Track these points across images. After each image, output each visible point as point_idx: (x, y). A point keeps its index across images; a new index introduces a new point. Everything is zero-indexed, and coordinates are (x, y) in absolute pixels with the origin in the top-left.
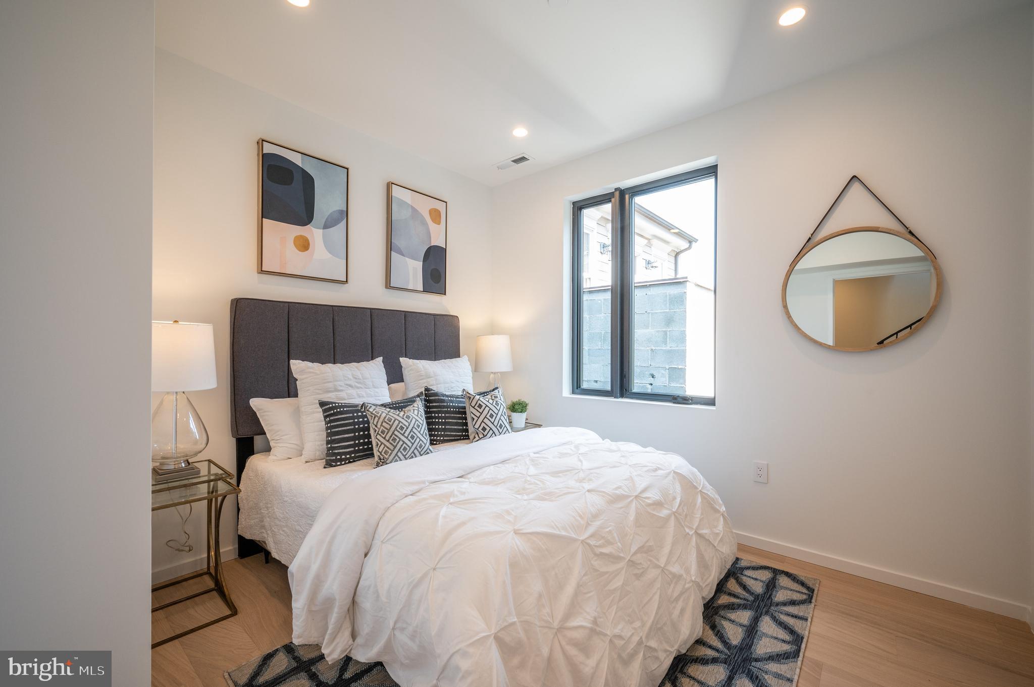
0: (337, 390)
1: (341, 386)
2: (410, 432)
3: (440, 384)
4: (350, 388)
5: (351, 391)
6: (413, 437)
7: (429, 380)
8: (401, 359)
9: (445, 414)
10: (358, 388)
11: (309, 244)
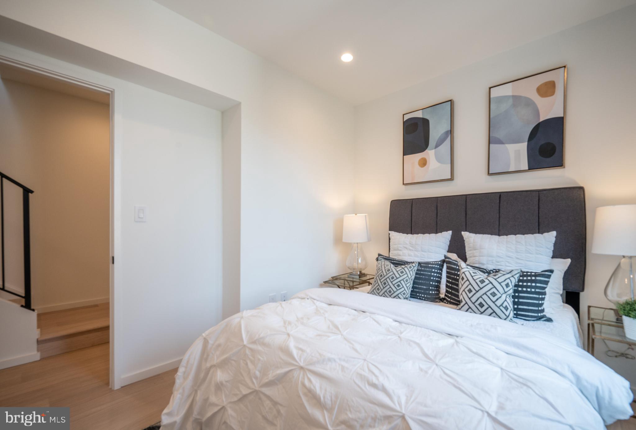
0: (398, 250)
1: (401, 248)
2: (385, 280)
3: (482, 256)
4: (406, 249)
5: (406, 252)
6: (385, 284)
7: (474, 251)
8: (463, 233)
9: (452, 280)
10: (410, 250)
11: (426, 162)
